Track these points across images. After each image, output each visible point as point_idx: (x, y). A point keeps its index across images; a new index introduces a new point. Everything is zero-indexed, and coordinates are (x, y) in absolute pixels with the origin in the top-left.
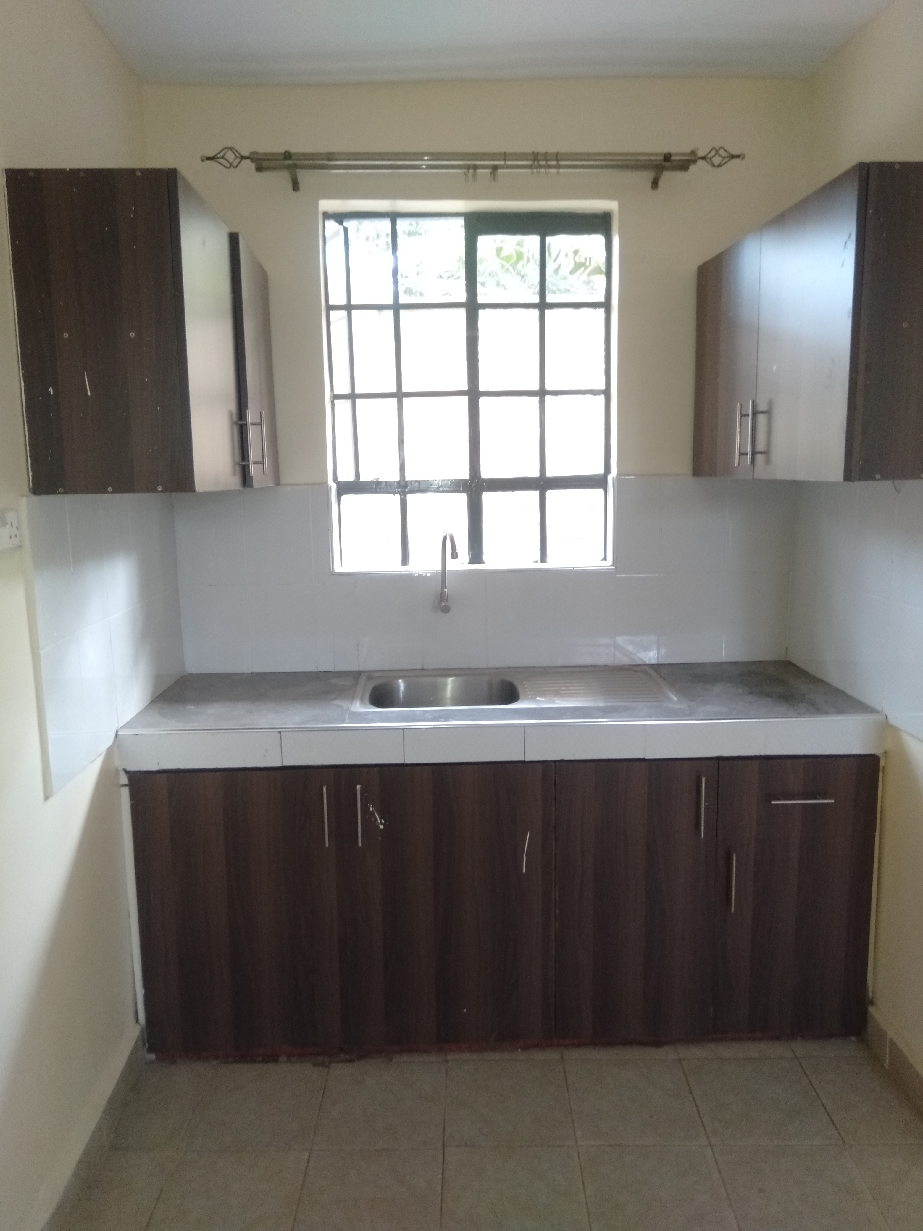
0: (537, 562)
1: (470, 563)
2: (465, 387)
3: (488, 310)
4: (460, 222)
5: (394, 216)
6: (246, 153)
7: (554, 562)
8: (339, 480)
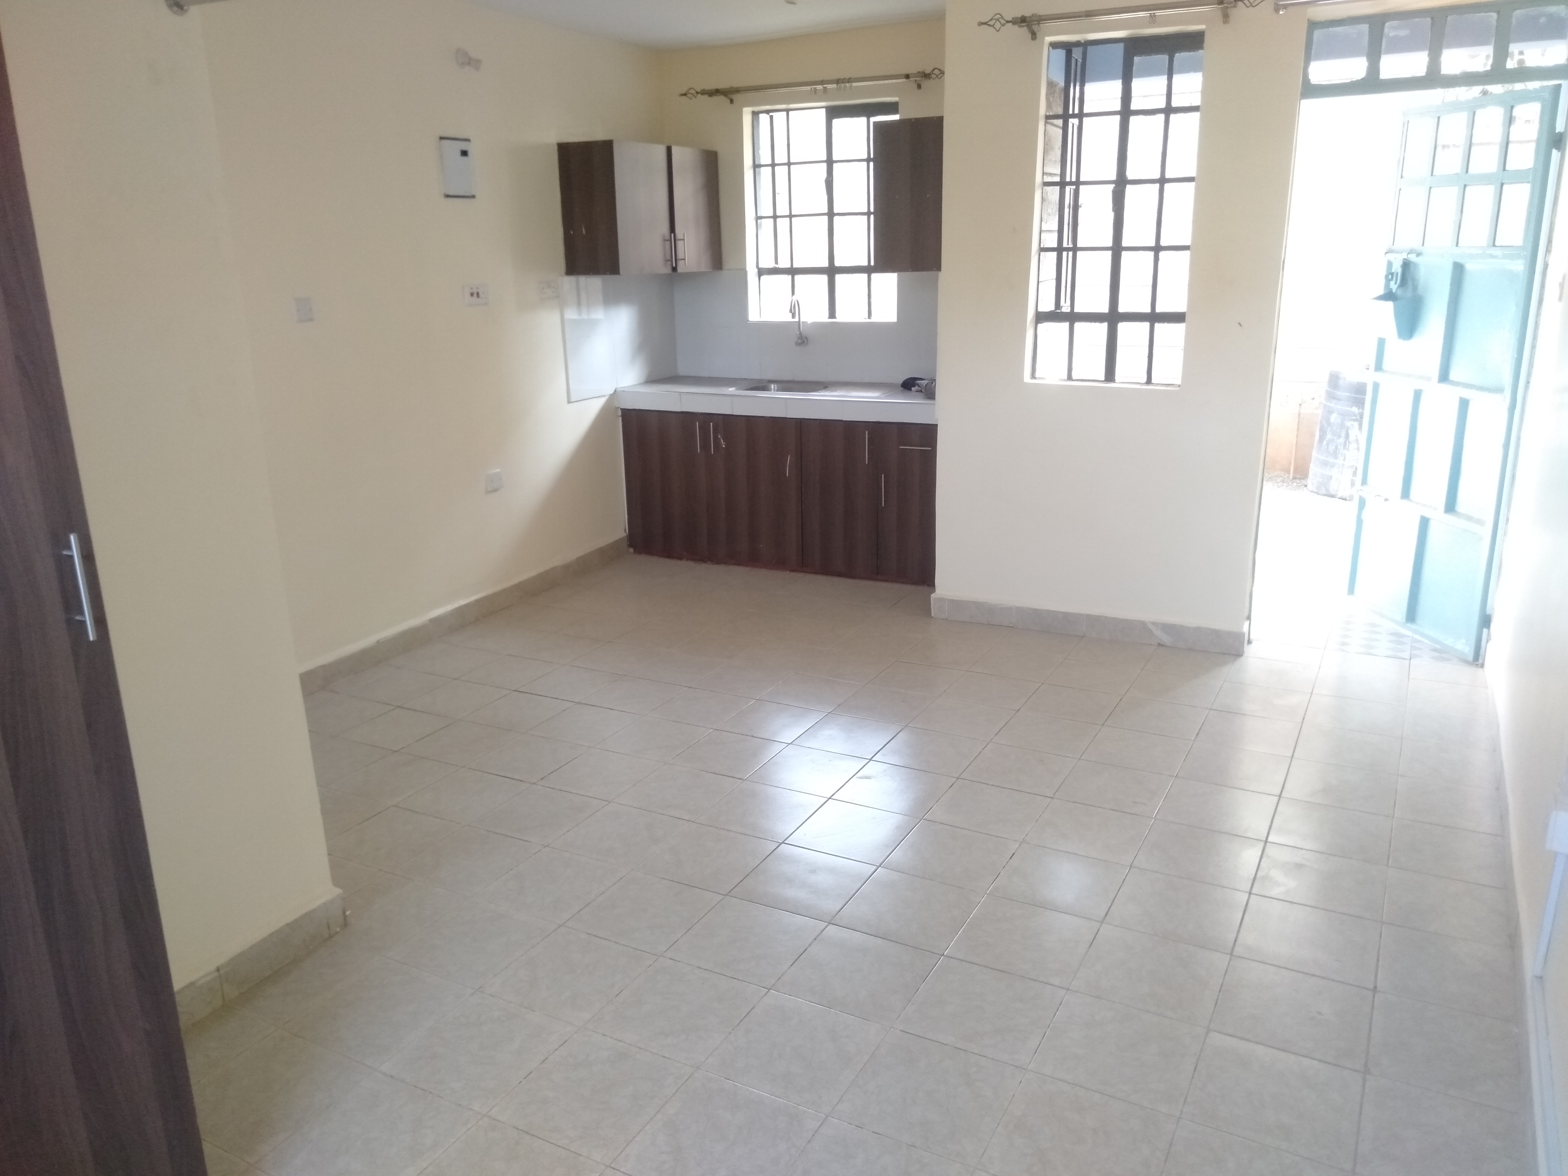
0: (866, 319)
1: (829, 318)
2: (826, 211)
3: (838, 164)
4: (824, 110)
5: (787, 111)
6: (699, 90)
7: (875, 318)
8: (760, 267)
